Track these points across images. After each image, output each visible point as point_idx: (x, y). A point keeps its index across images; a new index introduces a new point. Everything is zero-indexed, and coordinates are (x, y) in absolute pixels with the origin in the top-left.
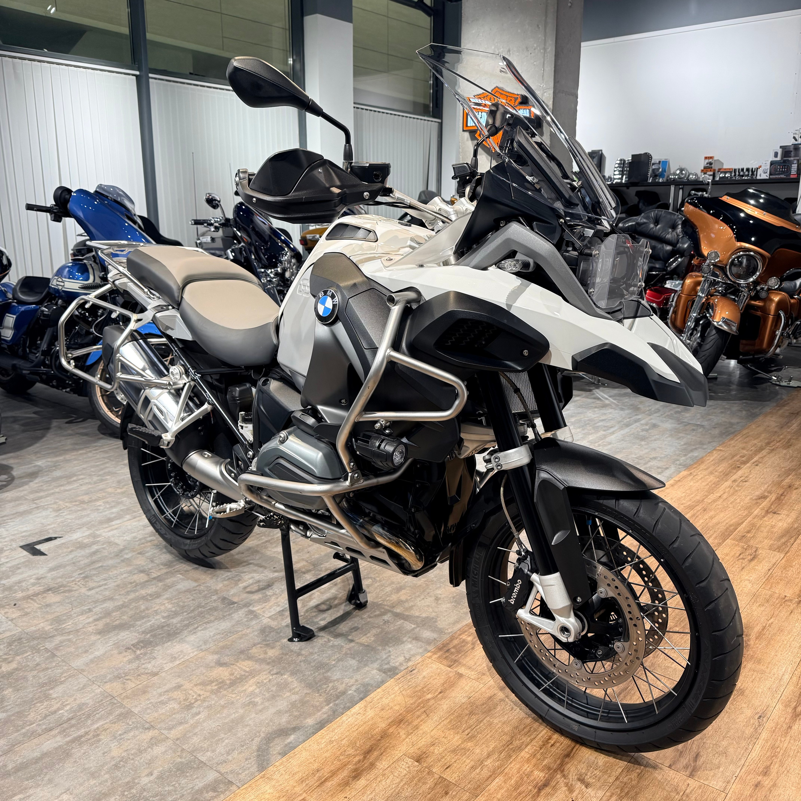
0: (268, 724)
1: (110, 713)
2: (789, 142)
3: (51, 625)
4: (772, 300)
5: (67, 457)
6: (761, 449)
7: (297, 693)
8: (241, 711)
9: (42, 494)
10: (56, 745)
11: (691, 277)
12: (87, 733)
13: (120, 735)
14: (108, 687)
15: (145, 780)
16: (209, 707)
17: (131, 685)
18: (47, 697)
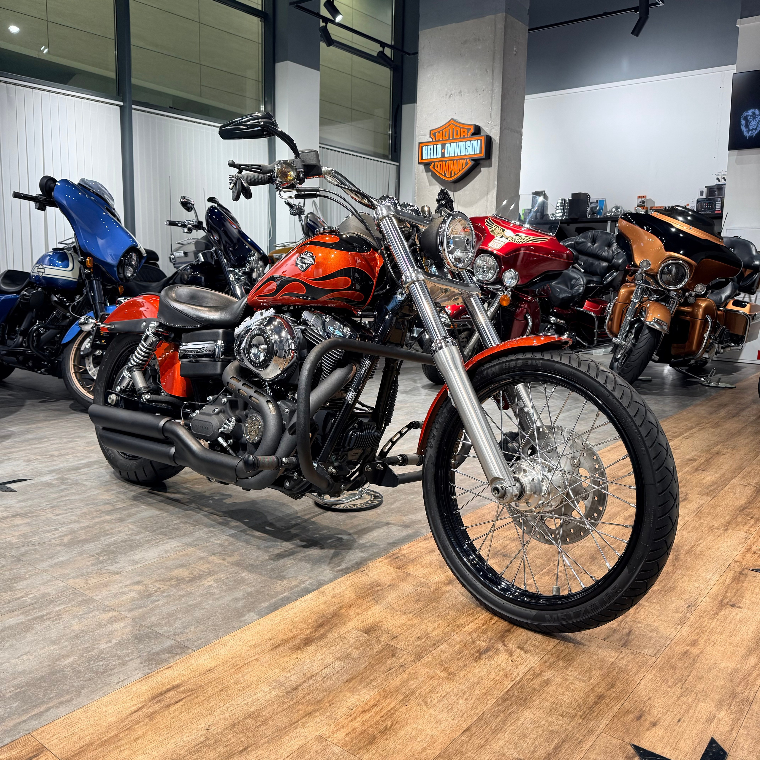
0: (224, 607)
1: (72, 600)
2: (714, 183)
3: (18, 539)
4: (699, 306)
5: (40, 425)
6: (691, 428)
7: (253, 586)
8: (199, 599)
9: (13, 450)
10: (18, 622)
11: (626, 286)
12: (48, 614)
13: (81, 615)
14: (71, 582)
15: (103, 646)
16: (168, 596)
17: (93, 581)
18: (12, 589)
